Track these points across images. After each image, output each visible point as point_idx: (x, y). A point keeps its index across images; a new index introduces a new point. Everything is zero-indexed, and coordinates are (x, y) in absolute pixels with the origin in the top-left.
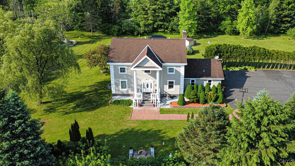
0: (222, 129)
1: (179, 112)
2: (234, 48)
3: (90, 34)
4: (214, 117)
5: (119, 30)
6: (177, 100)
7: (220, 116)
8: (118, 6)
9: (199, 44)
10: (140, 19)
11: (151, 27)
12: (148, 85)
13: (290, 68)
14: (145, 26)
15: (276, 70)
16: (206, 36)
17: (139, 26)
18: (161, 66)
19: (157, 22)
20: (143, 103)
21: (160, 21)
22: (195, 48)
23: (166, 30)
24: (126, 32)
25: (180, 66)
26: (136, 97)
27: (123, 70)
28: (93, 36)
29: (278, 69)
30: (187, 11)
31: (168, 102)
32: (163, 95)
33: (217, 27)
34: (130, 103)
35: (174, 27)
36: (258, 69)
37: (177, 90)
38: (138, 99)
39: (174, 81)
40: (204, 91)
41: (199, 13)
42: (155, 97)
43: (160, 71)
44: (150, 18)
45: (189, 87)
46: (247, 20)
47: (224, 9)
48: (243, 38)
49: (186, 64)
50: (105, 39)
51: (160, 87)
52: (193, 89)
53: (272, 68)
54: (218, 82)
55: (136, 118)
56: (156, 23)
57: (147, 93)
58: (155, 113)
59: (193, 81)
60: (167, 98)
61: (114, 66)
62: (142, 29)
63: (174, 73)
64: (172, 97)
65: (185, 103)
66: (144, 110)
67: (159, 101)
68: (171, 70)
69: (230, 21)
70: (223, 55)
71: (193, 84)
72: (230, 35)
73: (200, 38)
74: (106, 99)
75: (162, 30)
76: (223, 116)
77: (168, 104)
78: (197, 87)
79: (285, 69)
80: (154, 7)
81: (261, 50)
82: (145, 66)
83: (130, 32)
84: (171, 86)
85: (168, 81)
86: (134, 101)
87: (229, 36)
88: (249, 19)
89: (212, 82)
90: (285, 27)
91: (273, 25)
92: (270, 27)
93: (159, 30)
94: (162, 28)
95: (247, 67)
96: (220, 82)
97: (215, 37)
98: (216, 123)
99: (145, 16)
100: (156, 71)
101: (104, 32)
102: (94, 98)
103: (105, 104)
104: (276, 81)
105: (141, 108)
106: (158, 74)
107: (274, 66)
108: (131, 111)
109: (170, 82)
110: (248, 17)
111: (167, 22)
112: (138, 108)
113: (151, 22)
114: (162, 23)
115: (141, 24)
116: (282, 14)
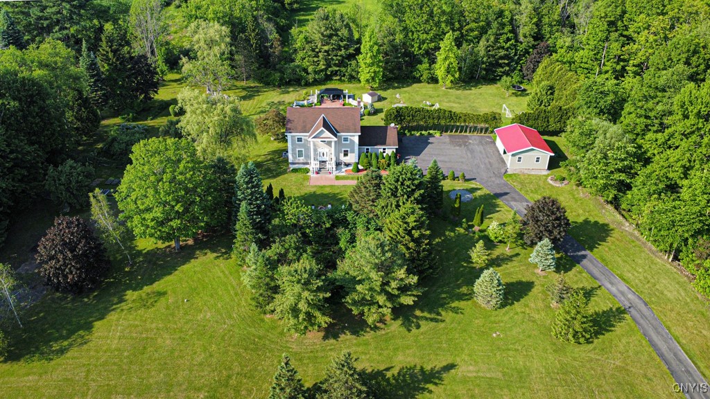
0: (378, 186)
1: (352, 179)
2: (416, 112)
3: (244, 84)
4: (373, 178)
5: (281, 79)
6: (351, 168)
7: (377, 177)
8: (279, 46)
9: (385, 99)
10: (308, 64)
11: (322, 74)
12: (323, 154)
13: (481, 132)
14: (315, 72)
15: (465, 134)
16: (396, 85)
17: (308, 73)
18: (336, 136)
19: (331, 67)
20: (320, 171)
21: (335, 65)
22: (378, 105)
23: (343, 78)
24: (289, 81)
25: (354, 136)
26: (314, 165)
27: (300, 140)
28: (248, 87)
29: (467, 134)
30: (369, 55)
31: (343, 170)
32: (339, 163)
33: (412, 72)
34: (307, 171)
35: (354, 74)
36: (444, 134)
37: (352, 158)
38: (314, 167)
39: (349, 150)
40: (378, 159)
41: (386, 54)
42: (331, 165)
43: (335, 142)
44: (321, 63)
45: (363, 155)
46: (446, 66)
47: (420, 49)
48: (444, 88)
49: (360, 134)
50: (265, 92)
51: (335, 155)
52: (367, 157)
53: (460, 132)
54: (391, 150)
55: (315, 184)
56: (330, 69)
57: (323, 162)
58: (331, 180)
59: (368, 149)
60: (342, 166)
61: (292, 136)
62: (311, 78)
63: (348, 142)
64: (347, 165)
65: (359, 171)
66: (321, 177)
67: (334, 169)
68: (346, 139)
69: (428, 65)
70: (404, 119)
71: (367, 152)
72: (429, 83)
73: (388, 89)
74: (284, 167)
75: (338, 78)
76: (380, 177)
77: (343, 172)
78: (371, 155)
79: (475, 134)
80: (326, 48)
81: (447, 113)
82: (322, 136)
83: (295, 81)
84: (346, 155)
85: (343, 149)
86: (311, 169)
87: (427, 84)
88: (449, 65)
89: (386, 150)
90: (501, 72)
91: (485, 69)
92: (481, 72)
93: (334, 78)
94: (337, 75)
95: (431, 132)
96: (395, 150)
97: (408, 86)
98: (373, 182)
99: (316, 59)
100: (331, 142)
101: (260, 80)
102: (273, 167)
103: (285, 172)
104: (458, 148)
105: (319, 175)
106: (333, 144)
107: (463, 129)
108: (308, 179)
109: (345, 151)
110: (447, 62)
111: (345, 67)
112: (315, 175)
113: (323, 67)
114: (337, 69)
115: (310, 69)
116: (496, 55)
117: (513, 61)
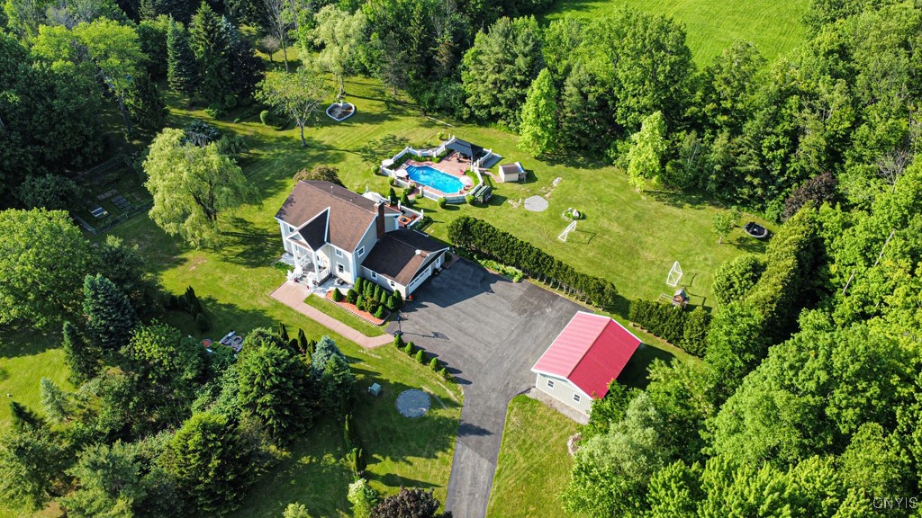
1: (323, 308)
9: (533, 180)
11: (484, 112)
32: (335, 277)
36: (528, 279)
37: (348, 277)
39: (344, 266)
42: (312, 278)
44: (485, 97)
48: (637, 191)
58: (299, 299)
59: (374, 273)
60: (336, 282)
63: (342, 257)
64: (342, 283)
65: (341, 299)
66: (294, 289)
67: (314, 285)
68: (339, 253)
74: (277, 255)
77: (326, 292)
84: (341, 270)
89: (395, 285)
95: (511, 270)
105: (295, 285)
108: (279, 285)
109: (339, 265)
112: (292, 283)
114: (504, 111)
115: (469, 101)
117: (773, 183)
